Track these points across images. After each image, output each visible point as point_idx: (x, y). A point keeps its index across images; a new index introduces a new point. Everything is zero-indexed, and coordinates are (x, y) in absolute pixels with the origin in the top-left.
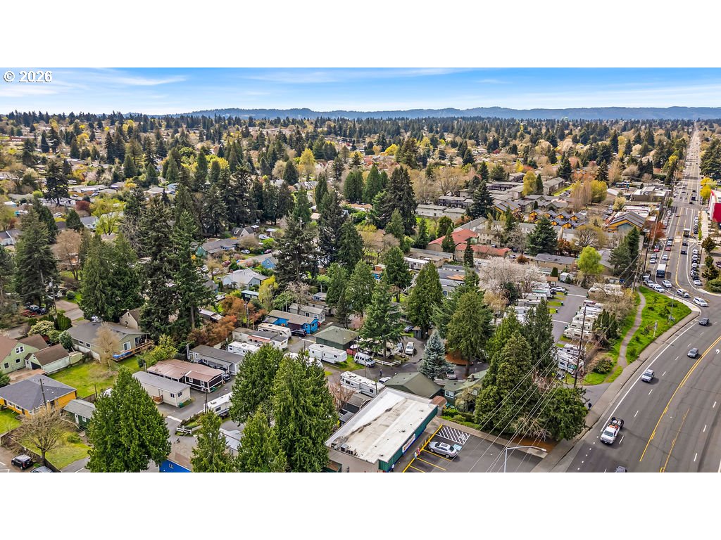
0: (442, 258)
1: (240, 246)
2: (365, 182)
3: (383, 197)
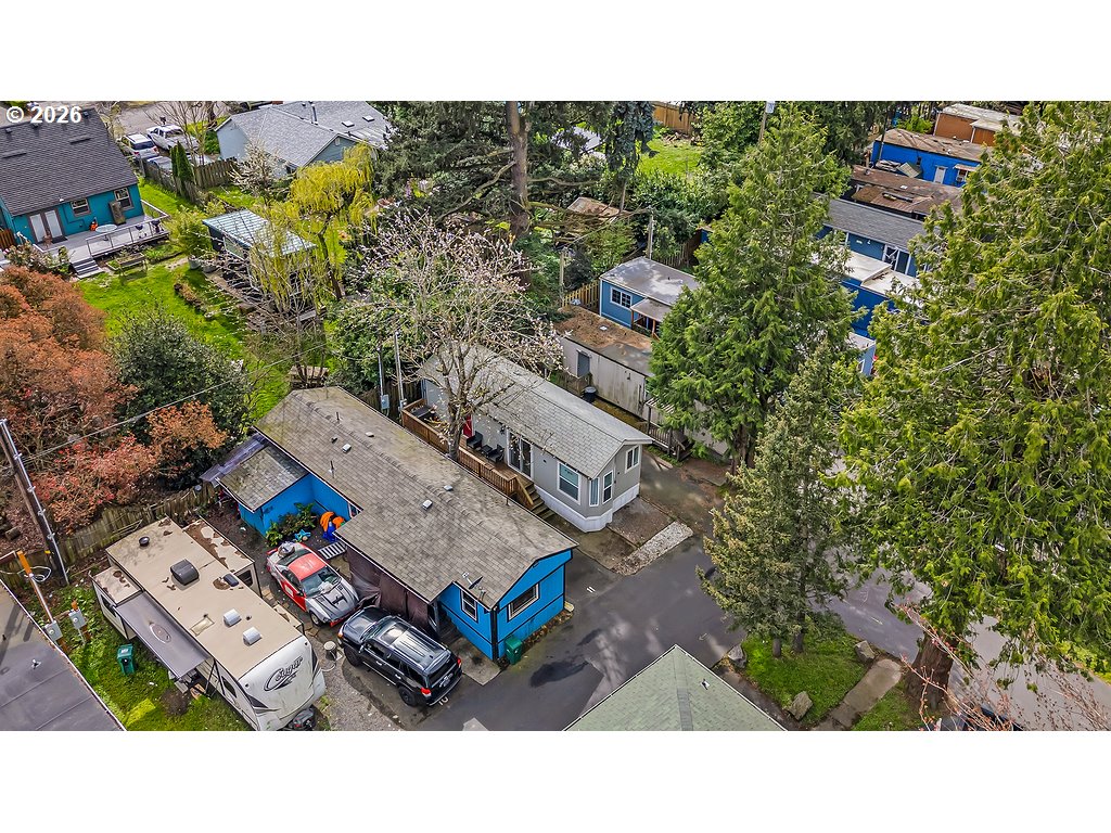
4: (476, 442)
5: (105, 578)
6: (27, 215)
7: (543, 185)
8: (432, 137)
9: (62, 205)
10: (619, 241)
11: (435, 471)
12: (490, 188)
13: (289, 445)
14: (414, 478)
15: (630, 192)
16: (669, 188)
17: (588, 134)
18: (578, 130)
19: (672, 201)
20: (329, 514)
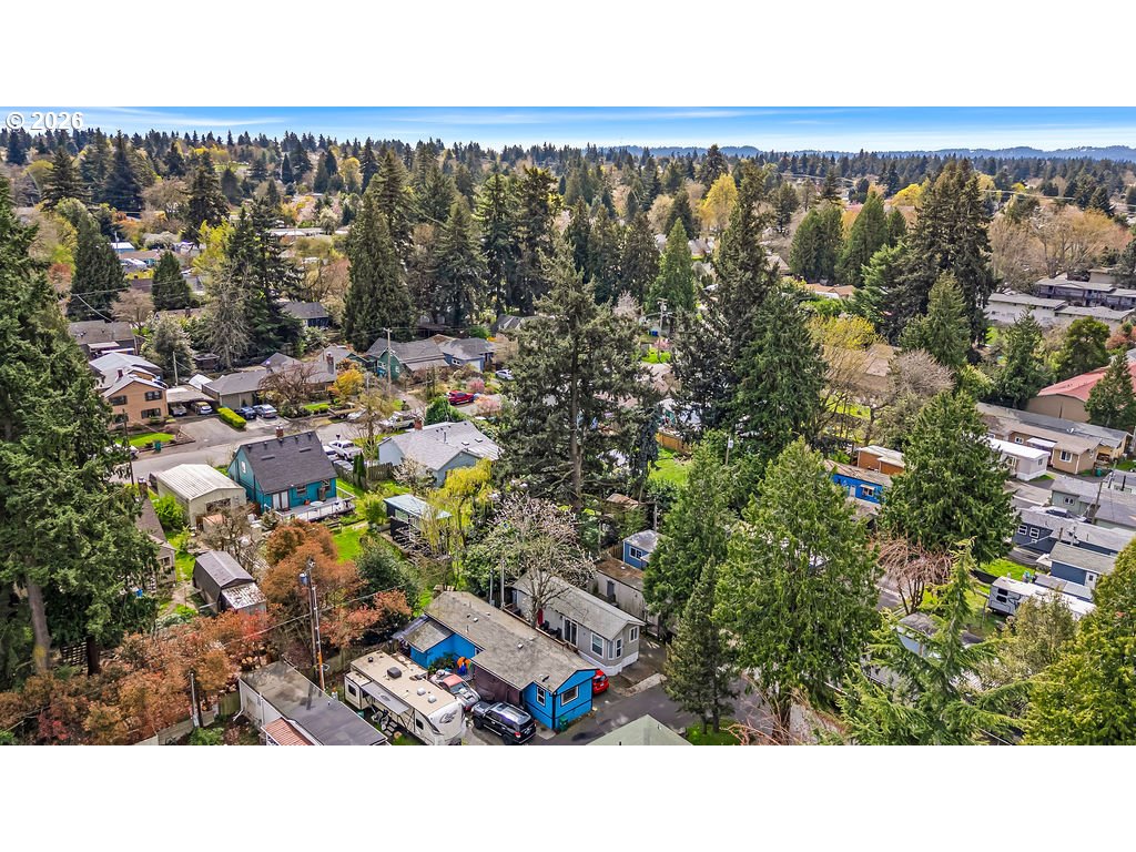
0: (1092, 445)
1: (494, 360)
2: (846, 236)
3: (895, 258)
4: (545, 626)
5: (352, 675)
6: (270, 495)
7: (590, 484)
8: (527, 455)
9: (292, 488)
10: (638, 519)
11: (524, 632)
12: (558, 485)
13: (443, 619)
14: (513, 634)
15: (645, 492)
16: (669, 490)
17: (619, 456)
18: (612, 453)
19: (671, 497)
20: (463, 658)
